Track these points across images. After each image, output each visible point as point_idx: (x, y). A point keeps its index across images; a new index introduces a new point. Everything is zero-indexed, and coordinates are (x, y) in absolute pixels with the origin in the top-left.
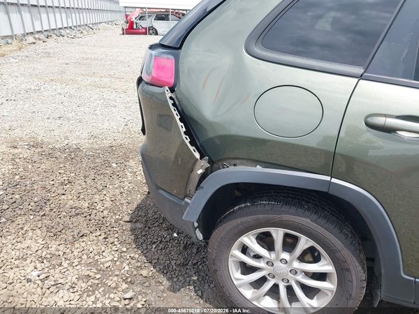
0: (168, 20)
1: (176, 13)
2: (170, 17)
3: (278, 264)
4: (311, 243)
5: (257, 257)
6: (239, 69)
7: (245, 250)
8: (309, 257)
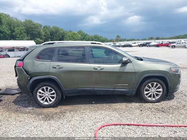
0: (14, 51)
1: (18, 48)
2: (15, 50)
3: (46, 94)
4: (50, 88)
5: (43, 94)
6: (34, 63)
7: (40, 93)
8: (50, 91)
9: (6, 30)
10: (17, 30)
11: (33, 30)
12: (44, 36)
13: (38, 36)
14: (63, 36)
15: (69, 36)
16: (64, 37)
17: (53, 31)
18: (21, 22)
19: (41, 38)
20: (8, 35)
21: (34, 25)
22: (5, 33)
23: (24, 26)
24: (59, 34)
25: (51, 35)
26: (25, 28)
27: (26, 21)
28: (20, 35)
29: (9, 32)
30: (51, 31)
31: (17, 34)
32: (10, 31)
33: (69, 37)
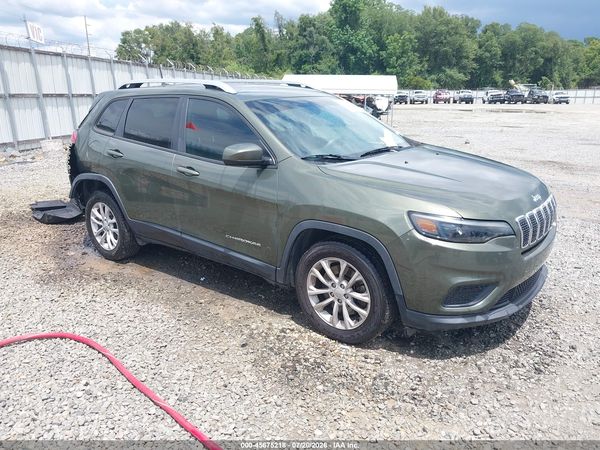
9: (365, 44)
10: (393, 43)
11: (442, 43)
12: (473, 60)
13: (454, 61)
14: (548, 60)
15: (576, 61)
16: (555, 64)
17: (513, 43)
18: (411, 18)
19: (462, 69)
20: (370, 58)
21: (447, 23)
22: (363, 53)
23: (417, 29)
24: (536, 53)
25: (504, 56)
26: (418, 34)
27: (427, 11)
28: (398, 58)
29: (371, 50)
30: (507, 41)
31: (390, 56)
32: (375, 48)
33: (578, 63)
